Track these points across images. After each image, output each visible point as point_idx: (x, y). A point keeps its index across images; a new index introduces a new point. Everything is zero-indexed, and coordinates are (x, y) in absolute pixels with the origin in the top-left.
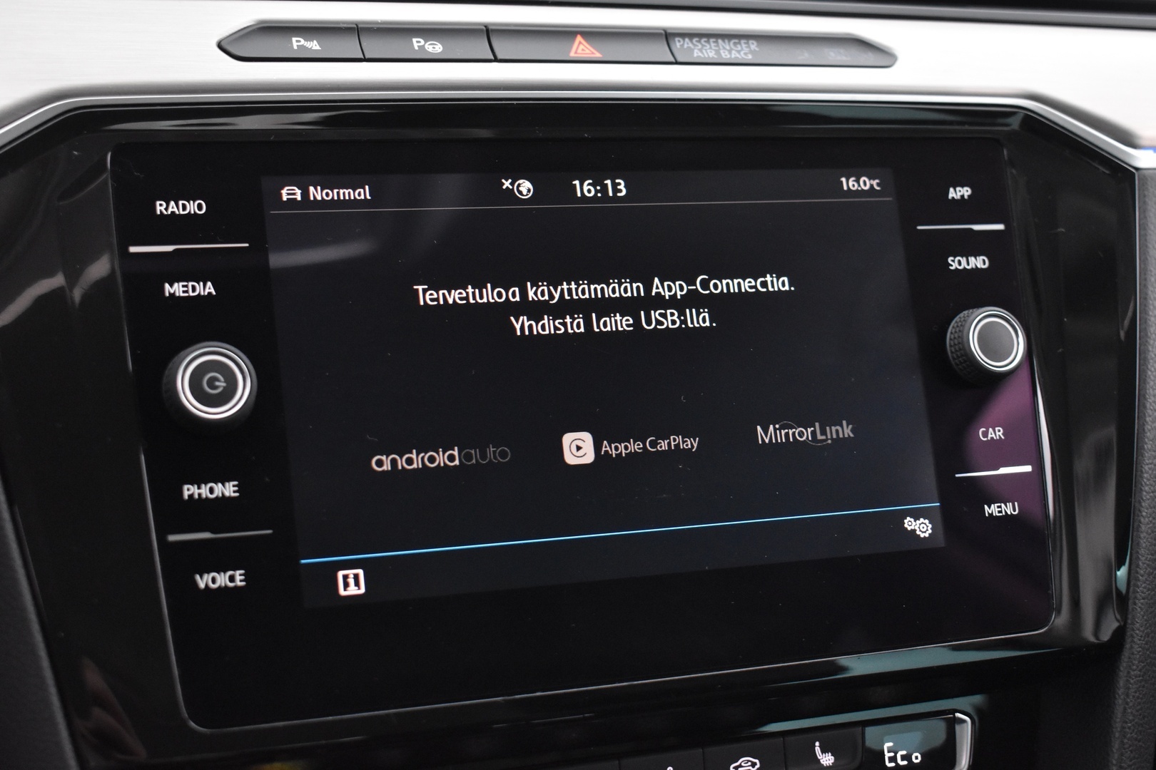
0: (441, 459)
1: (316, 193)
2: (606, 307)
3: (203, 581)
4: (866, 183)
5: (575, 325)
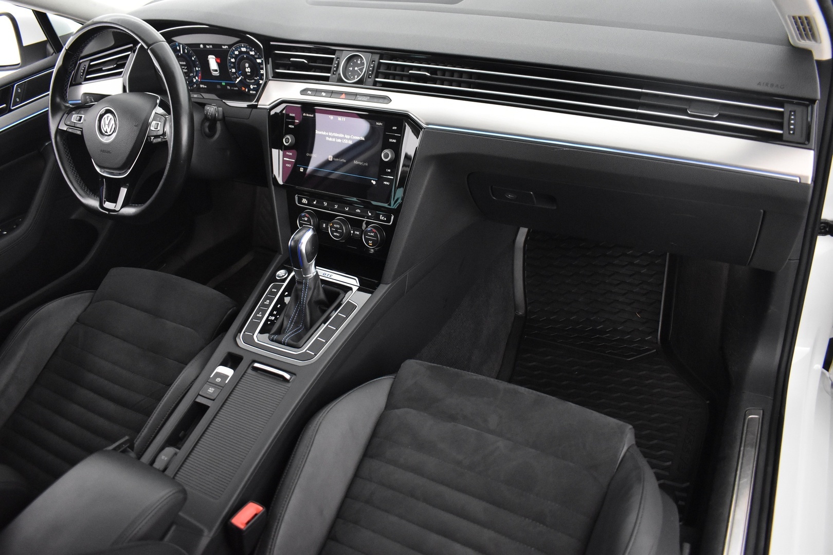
1: (307, 115)
2: (338, 138)
3: (287, 165)
4: (380, 124)
5: (334, 140)
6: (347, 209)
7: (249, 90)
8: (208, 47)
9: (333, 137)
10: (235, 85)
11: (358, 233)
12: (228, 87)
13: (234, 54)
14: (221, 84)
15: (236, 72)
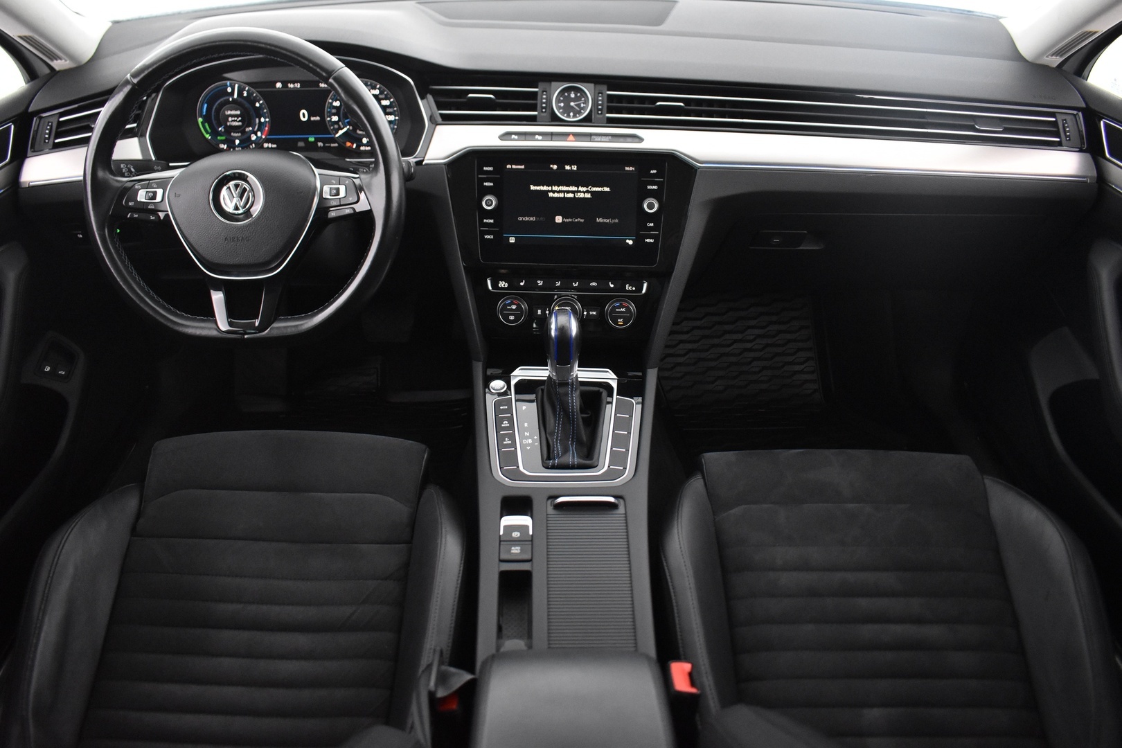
0: (531, 219)
1: (514, 167)
2: (568, 192)
3: (486, 237)
4: (631, 169)
5: (561, 195)
6: (576, 285)
7: (358, 147)
8: (291, 86)
9: (560, 192)
10: (334, 140)
11: (595, 313)
12: (320, 144)
14: (306, 140)
15: (339, 120)
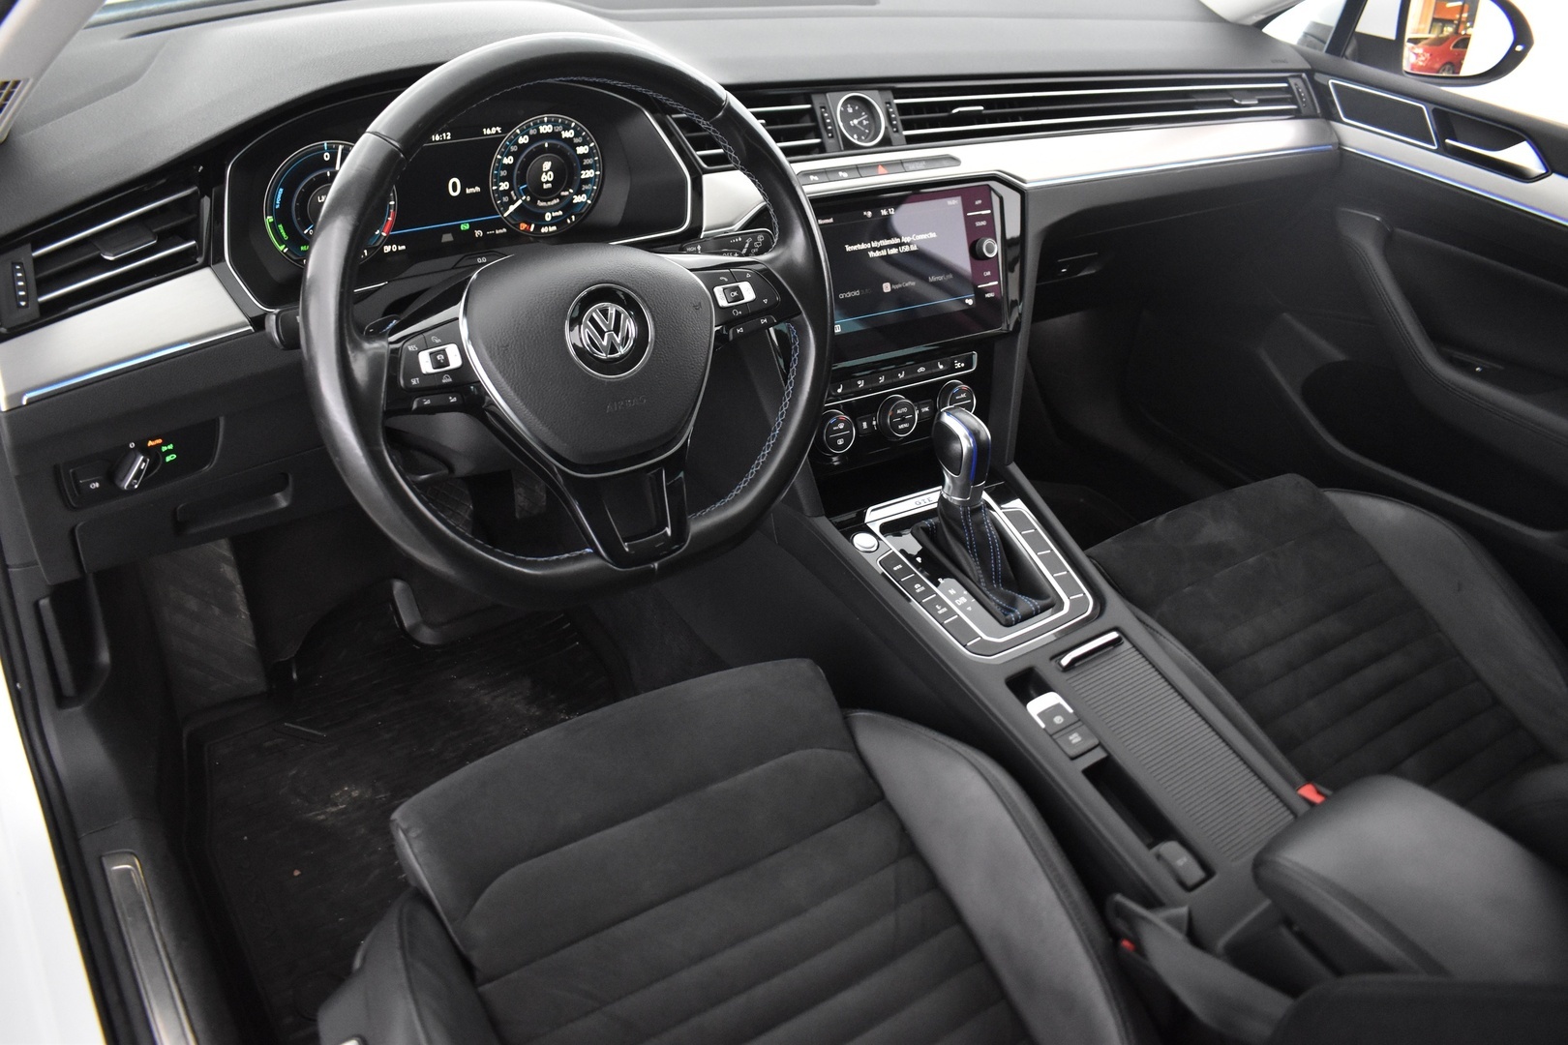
0: (855, 293)
2: (891, 246)
5: (884, 253)
6: (902, 376)
7: (538, 228)
8: (436, 138)
9: (880, 249)
11: (927, 409)
12: (478, 233)
13: (516, 143)
14: (456, 230)
15: (511, 188)
